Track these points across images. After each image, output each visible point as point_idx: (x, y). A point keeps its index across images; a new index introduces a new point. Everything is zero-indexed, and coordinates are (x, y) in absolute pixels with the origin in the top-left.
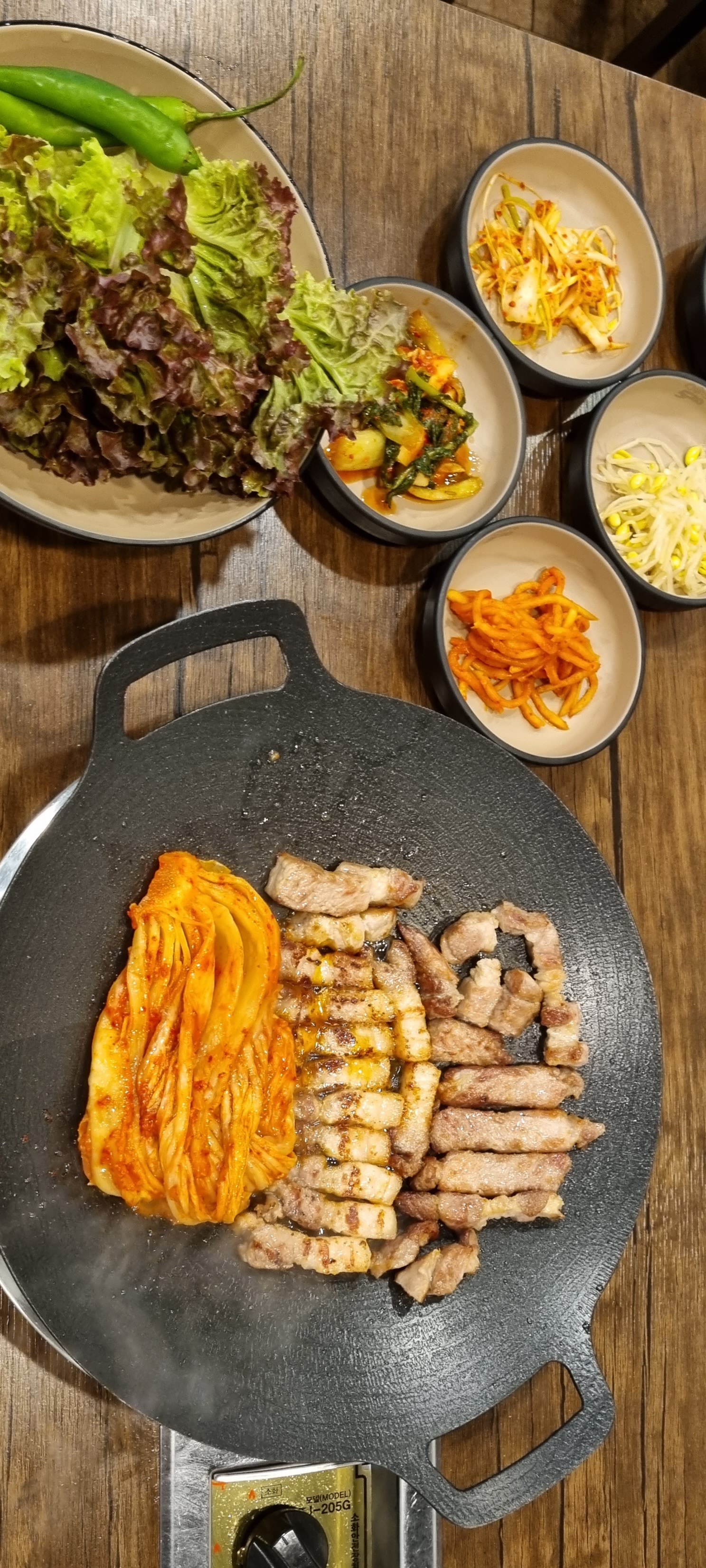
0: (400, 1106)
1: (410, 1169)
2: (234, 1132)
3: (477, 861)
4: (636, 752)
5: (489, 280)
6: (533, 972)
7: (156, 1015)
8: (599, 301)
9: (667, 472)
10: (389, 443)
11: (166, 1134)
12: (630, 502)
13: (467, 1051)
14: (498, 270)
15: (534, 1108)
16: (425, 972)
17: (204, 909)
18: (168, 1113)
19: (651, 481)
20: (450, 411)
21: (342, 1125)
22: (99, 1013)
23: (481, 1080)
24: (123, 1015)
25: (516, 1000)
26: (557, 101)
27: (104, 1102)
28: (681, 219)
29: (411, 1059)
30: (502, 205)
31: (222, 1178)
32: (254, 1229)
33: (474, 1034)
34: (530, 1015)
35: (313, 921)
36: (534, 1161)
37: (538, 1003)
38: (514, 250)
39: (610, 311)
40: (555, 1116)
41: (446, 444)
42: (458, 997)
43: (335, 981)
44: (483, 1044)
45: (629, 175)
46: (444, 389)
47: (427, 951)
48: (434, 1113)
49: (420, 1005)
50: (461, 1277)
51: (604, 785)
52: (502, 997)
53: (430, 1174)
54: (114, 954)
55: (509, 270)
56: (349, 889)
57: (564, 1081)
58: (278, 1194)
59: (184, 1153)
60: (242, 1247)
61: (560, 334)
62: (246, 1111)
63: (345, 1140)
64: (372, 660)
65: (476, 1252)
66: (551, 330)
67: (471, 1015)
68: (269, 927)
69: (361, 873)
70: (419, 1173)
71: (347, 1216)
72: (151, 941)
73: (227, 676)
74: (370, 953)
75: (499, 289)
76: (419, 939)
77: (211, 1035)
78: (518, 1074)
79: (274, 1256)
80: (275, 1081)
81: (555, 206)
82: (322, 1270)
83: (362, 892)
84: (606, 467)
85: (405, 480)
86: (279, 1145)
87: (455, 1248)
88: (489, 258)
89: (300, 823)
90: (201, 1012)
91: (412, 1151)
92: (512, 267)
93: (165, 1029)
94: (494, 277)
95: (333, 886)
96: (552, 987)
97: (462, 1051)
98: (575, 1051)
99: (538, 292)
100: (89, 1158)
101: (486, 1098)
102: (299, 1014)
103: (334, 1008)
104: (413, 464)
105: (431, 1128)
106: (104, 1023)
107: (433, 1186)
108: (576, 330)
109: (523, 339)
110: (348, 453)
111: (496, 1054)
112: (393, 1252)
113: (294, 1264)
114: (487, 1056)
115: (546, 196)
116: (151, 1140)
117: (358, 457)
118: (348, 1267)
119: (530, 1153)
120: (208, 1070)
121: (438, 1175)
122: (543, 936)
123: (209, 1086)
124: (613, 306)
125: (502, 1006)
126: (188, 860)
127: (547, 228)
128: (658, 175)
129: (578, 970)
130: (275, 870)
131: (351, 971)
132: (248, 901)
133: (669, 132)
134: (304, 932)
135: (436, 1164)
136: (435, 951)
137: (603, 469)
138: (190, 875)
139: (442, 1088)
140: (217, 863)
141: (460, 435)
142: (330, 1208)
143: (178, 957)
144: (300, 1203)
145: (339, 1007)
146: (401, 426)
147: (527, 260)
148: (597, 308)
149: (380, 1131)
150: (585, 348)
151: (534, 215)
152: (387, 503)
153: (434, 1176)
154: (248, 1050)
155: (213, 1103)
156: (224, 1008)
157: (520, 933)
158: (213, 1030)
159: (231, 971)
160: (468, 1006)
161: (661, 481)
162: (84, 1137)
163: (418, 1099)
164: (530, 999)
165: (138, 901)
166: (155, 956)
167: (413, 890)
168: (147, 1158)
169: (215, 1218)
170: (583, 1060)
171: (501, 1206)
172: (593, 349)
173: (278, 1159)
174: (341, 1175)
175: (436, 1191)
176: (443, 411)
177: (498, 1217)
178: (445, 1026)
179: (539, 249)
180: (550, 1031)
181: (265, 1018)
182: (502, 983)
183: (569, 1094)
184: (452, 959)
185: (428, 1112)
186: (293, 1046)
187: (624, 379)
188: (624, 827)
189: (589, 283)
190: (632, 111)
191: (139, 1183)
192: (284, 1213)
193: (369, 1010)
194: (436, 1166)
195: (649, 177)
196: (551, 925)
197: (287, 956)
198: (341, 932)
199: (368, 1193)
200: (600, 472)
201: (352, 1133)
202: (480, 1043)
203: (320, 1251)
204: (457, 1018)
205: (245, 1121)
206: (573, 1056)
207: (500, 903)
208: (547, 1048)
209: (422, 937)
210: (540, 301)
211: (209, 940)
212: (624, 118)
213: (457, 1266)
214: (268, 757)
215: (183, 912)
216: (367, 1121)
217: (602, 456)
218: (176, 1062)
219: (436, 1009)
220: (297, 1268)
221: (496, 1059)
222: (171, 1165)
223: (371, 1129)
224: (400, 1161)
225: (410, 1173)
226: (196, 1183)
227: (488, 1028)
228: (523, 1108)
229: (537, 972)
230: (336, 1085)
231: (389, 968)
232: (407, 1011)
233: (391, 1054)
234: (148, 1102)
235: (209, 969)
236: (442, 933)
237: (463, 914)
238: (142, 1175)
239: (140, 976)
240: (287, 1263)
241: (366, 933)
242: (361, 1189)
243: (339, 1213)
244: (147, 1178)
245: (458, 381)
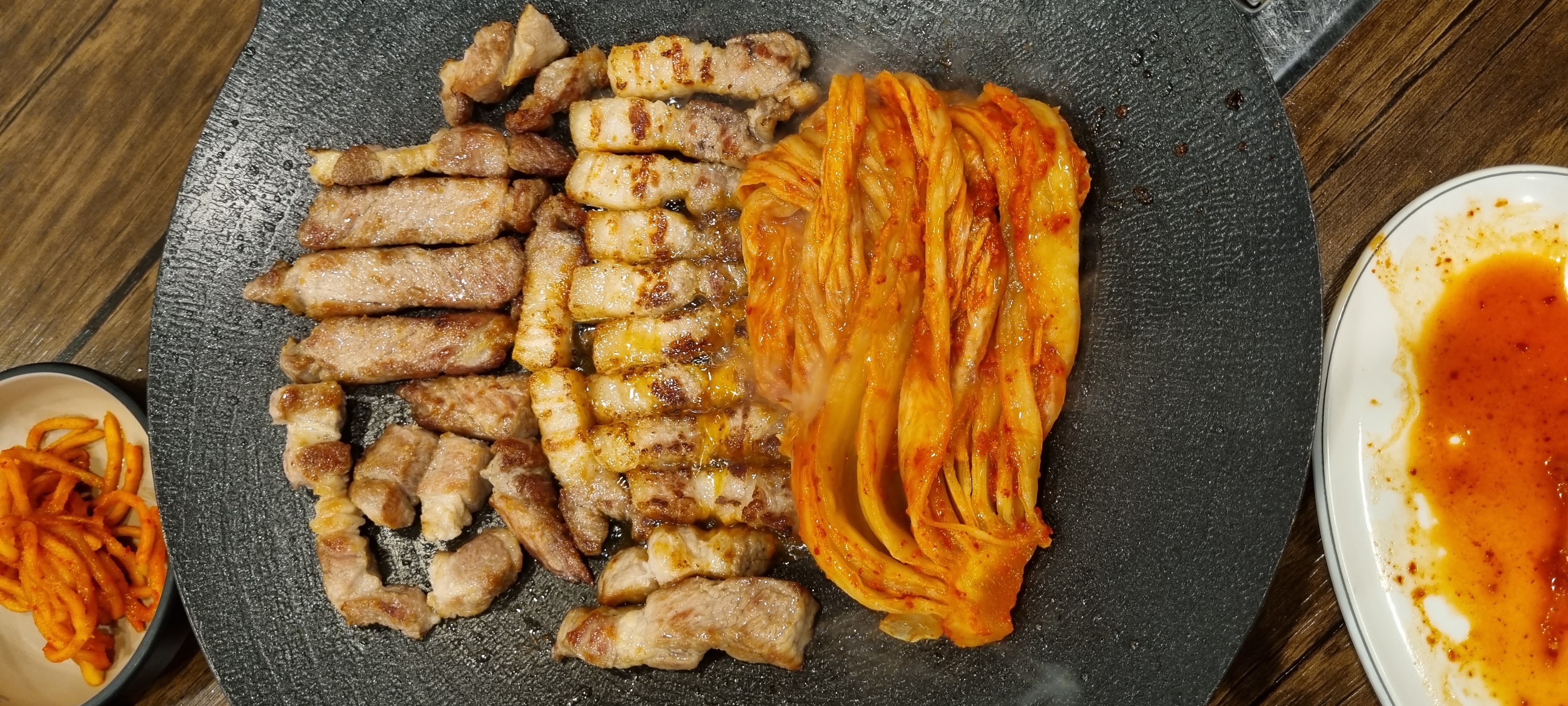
0: (575, 298)
1: (554, 207)
2: (844, 206)
6: (365, 528)
7: (987, 374)
11: (957, 185)
13: (472, 394)
16: (547, 507)
18: (958, 215)
21: (664, 259)
22: (1076, 365)
23: (448, 352)
24: (1041, 366)
25: (391, 475)
27: (1058, 224)
29: (561, 370)
32: (792, 84)
33: (459, 418)
34: (370, 458)
35: (733, 566)
36: (358, 235)
37: (357, 477)
40: (325, 305)
42: (492, 472)
43: (690, 476)
44: (446, 408)
47: (543, 542)
48: (520, 295)
49: (550, 455)
50: (467, 53)
52: (416, 482)
53: (522, 199)
54: (1062, 466)
56: (682, 622)
57: (311, 360)
58: (757, 141)
59: (926, 158)
60: (806, 60)
62: (826, 243)
63: (658, 237)
65: (446, 91)
67: (469, 449)
69: (665, 651)
70: (539, 203)
71: (649, 124)
72: (1010, 489)
74: (637, 528)
76: (557, 560)
77: (896, 348)
78: (388, 367)
79: (757, 51)
80: (781, 301)
82: (683, 41)
83: (661, 621)
86: (767, 202)
87: (478, 91)
90: (916, 385)
91: (551, 235)
93: (970, 357)
95: (710, 624)
96: (336, 504)
97: (481, 394)
98: (291, 405)
101: (438, 324)
102: (745, 416)
103: (689, 434)
105: (524, 273)
106: (1067, 350)
107: (517, 184)
111: (424, 395)
112: (574, 79)
113: (723, 47)
114: (437, 390)
116: (978, 178)
118: (642, 50)
119: (365, 247)
120: (901, 290)
121: (510, 200)
122: (350, 586)
123: (898, 264)
125: (416, 468)
126: (967, 632)
130: (807, 640)
131: (667, 494)
132: (860, 571)
134: (747, 546)
135: (516, 218)
136: (531, 544)
138: (961, 604)
139: (508, 334)
140: (904, 638)
142: (671, 139)
143: (964, 469)
144: (723, 132)
145: (681, 436)
149: (605, 257)
153: (517, 198)
154: (828, 341)
156: (881, 393)
157: (389, 588)
158: (896, 353)
159: (876, 454)
160: (473, 460)
162: (1082, 170)
163: (547, 312)
164: (369, 483)
165: (1039, 551)
166: (1000, 464)
167: (573, 636)
168: (981, 151)
169: (865, 78)
170: (280, 395)
171: (408, 159)
173: (771, 176)
174: (661, 185)
175: (512, 177)
177: (413, 147)
178: (509, 425)
180: (336, 435)
181: (806, 396)
182: (418, 508)
183: (304, 342)
184: (503, 536)
185: (528, 296)
186: (755, 363)
192: (747, 117)
193: (633, 437)
194: (513, 214)
196: (337, 606)
197: (777, 503)
198: (689, 553)
199: (617, 164)
201: (648, 250)
202: (452, 407)
203: (687, 65)
204: (488, 442)
206: (295, 399)
207: (427, 634)
208: (339, 408)
209: (552, 564)
211: (917, 503)
213: (475, 63)
215: (965, 543)
216: (627, 270)
218: (951, 299)
219: (525, 449)
220: (718, 43)
221: (425, 388)
222: (944, 140)
223: (618, 259)
224: (569, 217)
225: (553, 200)
226: (903, 117)
227: (438, 432)
228: (376, 315)
229: (360, 528)
230: (677, 318)
231: (604, 508)
232: (572, 442)
233: (593, 378)
234: (989, 233)
235: (913, 454)
236: (519, 574)
237: (485, 612)
238: (985, 120)
239: (1021, 431)
240: (736, 44)
241: (646, 558)
242: (630, 167)
243: (661, 127)
244: (978, 119)
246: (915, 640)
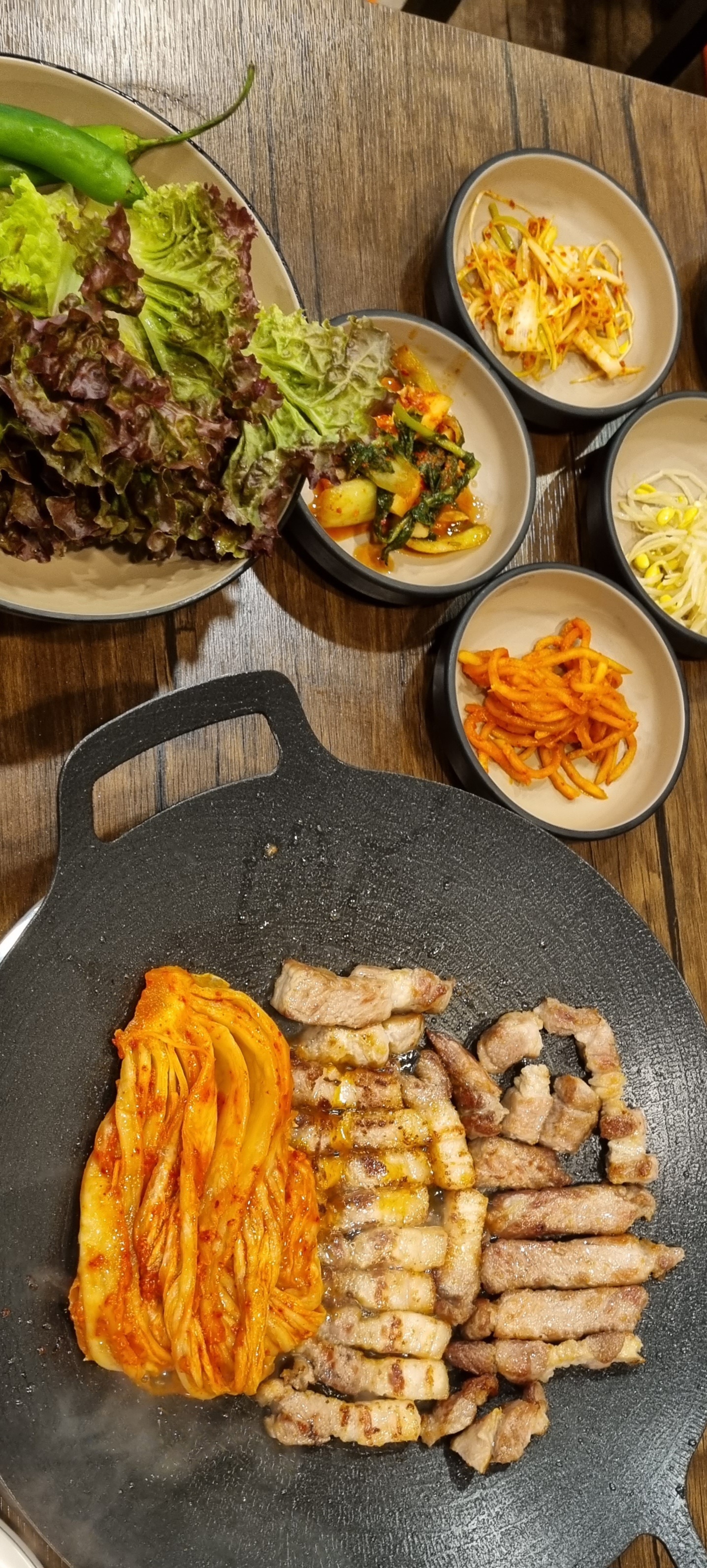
0: (442, 1242)
1: (460, 1316)
2: (250, 1288)
3: (513, 954)
4: (686, 818)
5: (481, 309)
6: (587, 1076)
7: (152, 1156)
8: (607, 321)
9: (698, 504)
10: (381, 492)
11: (170, 1295)
12: (658, 540)
13: (517, 1173)
14: (492, 296)
15: (600, 1235)
16: (463, 1085)
17: (201, 1032)
18: (172, 1270)
19: (681, 515)
20: (447, 452)
21: (378, 1268)
22: (86, 1159)
23: (535, 1205)
24: (114, 1160)
25: (571, 1112)
26: (544, 112)
27: (97, 1262)
28: (691, 230)
29: (452, 1187)
30: (490, 226)
31: (238, 1343)
32: (281, 1398)
33: (524, 1153)
34: (587, 1126)
35: (329, 1035)
36: (604, 1296)
37: (595, 1113)
38: (508, 273)
39: (620, 333)
40: (625, 1242)
41: (445, 488)
42: (501, 1112)
43: (358, 1103)
44: (535, 1164)
45: (631, 185)
46: (439, 428)
47: (463, 1060)
48: (483, 1248)
49: (459, 1123)
50: (528, 1439)
51: (652, 859)
52: (553, 1109)
53: (484, 1320)
54: (99, 1089)
55: (504, 295)
56: (367, 996)
57: (633, 1201)
58: (307, 1355)
59: (193, 1316)
60: (269, 1421)
61: (565, 362)
62: (263, 1262)
63: (382, 1287)
64: (378, 735)
65: (543, 1409)
66: (555, 358)
67: (518, 1130)
68: (276, 1046)
69: (379, 977)
70: (471, 1319)
71: (389, 1376)
72: (141, 1072)
73: (214, 765)
74: (396, 1068)
75: (494, 318)
76: (452, 1047)
77: (217, 1175)
78: (578, 1196)
79: (307, 1429)
80: (295, 1223)
81: (550, 222)
82: (364, 1441)
83: (382, 998)
84: (628, 504)
85: (401, 532)
86: (305, 1299)
87: (519, 1405)
88: (480, 284)
89: (306, 925)
90: (204, 1150)
91: (461, 1294)
92: (506, 292)
93: (163, 1171)
94: (487, 304)
95: (349, 994)
96: (610, 1093)
97: (511, 1173)
98: (643, 1165)
99: (538, 317)
100: (83, 1328)
101: (543, 1227)
102: (319, 1144)
103: (359, 1134)
104: (409, 513)
105: (481, 1265)
106: (92, 1171)
107: (488, 1333)
108: (584, 357)
109: (524, 370)
110: (335, 507)
111: (551, 1175)
112: (446, 1415)
113: (332, 1436)
114: (540, 1176)
115: (538, 213)
116: (154, 1303)
117: (347, 510)
118: (395, 1436)
119: (599, 1287)
120: (215, 1217)
121: (493, 1321)
122: (596, 1035)
123: (217, 1236)
124: (623, 327)
125: (553, 1119)
126: (178, 975)
127: (543, 246)
128: (661, 183)
129: (639, 1071)
130: (280, 980)
131: (376, 1089)
132: (251, 1018)
133: (671, 137)
134: (319, 1049)
135: (489, 1307)
136: (472, 1060)
137: (625, 506)
138: (182, 993)
139: (491, 1218)
140: (214, 977)
141: (460, 478)
142: (370, 1366)
143: (173, 1087)
144: (333, 1364)
145: (365, 1132)
146: (393, 472)
147: (522, 283)
148: (605, 330)
149: (422, 1273)
150: (595, 375)
151: (527, 233)
152: (383, 560)
153: (488, 1322)
154: (261, 1191)
155: (223, 1256)
156: (230, 1143)
157: (568, 1033)
158: (218, 1170)
159: (235, 1100)
160: (514, 1121)
161: (692, 514)
162: (75, 1305)
163: (463, 1233)
164: (587, 1108)
165: (123, 1026)
166: (146, 1089)
167: (441, 992)
168: (150, 1324)
169: (233, 1388)
170: (653, 1175)
171: (569, 1353)
172: (604, 376)
173: (304, 1316)
174: (380, 1328)
175: (492, 1339)
176: (439, 454)
177: (566, 1365)
178: (489, 1147)
179: (536, 269)
180: (612, 1144)
181: (279, 1151)
182: (552, 1091)
183: (639, 1215)
184: (492, 1067)
185: (477, 1247)
186: (313, 1181)
187: (640, 406)
188: (678, 904)
189: (594, 302)
190: (627, 118)
191: (143, 1355)
192: (316, 1377)
193: (399, 1133)
194: (490, 1309)
195: (652, 184)
196: (604, 1021)
197: (300, 1077)
198: (361, 1045)
199: (413, 1346)
200: (622, 510)
201: (390, 1278)
202: (531, 1163)
203: (361, 1420)
204: (502, 1136)
205: (262, 1274)
206: (641, 1171)
207: (543, 1000)
208: (610, 1164)
209: (456, 1045)
210: (541, 326)
211: (208, 1065)
212: (620, 124)
213: (522, 1427)
214: (264, 852)
215: (176, 1035)
216: (405, 1262)
217: (622, 492)
218: (178, 1210)
219: (478, 1128)
220: (335, 1440)
221: (551, 1180)
222: (179, 1330)
223: (411, 1271)
224: (448, 1307)
225: (460, 1319)
226: (208, 1350)
227: (539, 1145)
228: (586, 1235)
229: (591, 1077)
230: (367, 1223)
231: (420, 1083)
232: (443, 1131)
233: (428, 1182)
234: (148, 1259)
235: (210, 1099)
236: (479, 1039)
237: (501, 1015)
238: (146, 1346)
239: (131, 1113)
240: (322, 1437)
241: (390, 1045)
242: (404, 1343)
243: (380, 1373)
244: (151, 1348)
245: (454, 419)
246: (207, 974)
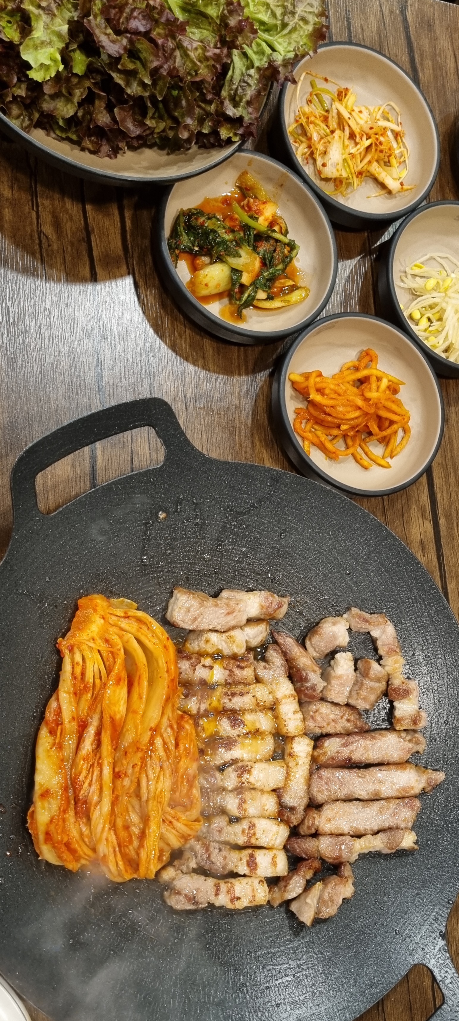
0: (283, 770)
1: (295, 820)
2: (150, 808)
3: (328, 579)
4: (448, 483)
5: (306, 150)
6: (379, 659)
7: (84, 722)
8: (390, 156)
9: (453, 275)
10: (235, 271)
11: (96, 815)
12: (426, 300)
13: (333, 724)
14: (313, 141)
15: (388, 764)
16: (296, 667)
17: (115, 639)
18: (95, 798)
19: (441, 283)
20: (277, 241)
21: (239, 790)
22: (40, 724)
23: (345, 745)
24: (58, 725)
25: (368, 683)
26: (348, 19)
27: (46, 794)
28: (448, 93)
29: (289, 735)
30: (311, 94)
31: (141, 846)
32: (174, 879)
33: (337, 711)
34: (379, 692)
35: (205, 636)
36: (391, 805)
37: (384, 683)
38: (323, 125)
39: (400, 163)
40: (405, 769)
41: (276, 266)
42: (321, 684)
43: (226, 680)
44: (345, 717)
45: (407, 66)
46: (271, 224)
47: (296, 650)
48: (311, 774)
49: (294, 692)
50: (340, 902)
51: (425, 511)
52: (356, 681)
53: (311, 822)
54: (49, 678)
55: (320, 140)
56: (230, 610)
57: (410, 741)
58: (192, 849)
59: (110, 829)
60: (166, 894)
61: (363, 183)
62: (159, 790)
63: (243, 801)
64: (239, 436)
65: (350, 881)
66: (356, 181)
67: (332, 696)
68: (165, 647)
69: (238, 597)
70: (303, 821)
71: (247, 861)
72: (75, 666)
73: (129, 458)
74: (251, 656)
75: (314, 156)
76: (289, 642)
77: (127, 734)
78: (373, 738)
79: (192, 899)
80: (182, 763)
81: (351, 91)
82: (230, 906)
83: (239, 611)
84: (406, 277)
85: (249, 296)
86: (188, 813)
87: (334, 880)
88: (304, 133)
89: (189, 563)
90: (118, 717)
91: (296, 805)
92: (322, 138)
93: (91, 731)
94: (309, 147)
95: (217, 609)
96: (394, 670)
97: (328, 724)
98: (416, 718)
99: (342, 154)
100: (37, 838)
101: (350, 759)
102: (199, 709)
103: (226, 701)
104: (254, 283)
105: (309, 786)
106: (44, 732)
107: (313, 831)
108: (376, 180)
109: (336, 190)
110: (204, 283)
111: (356, 724)
112: (286, 887)
113: (209, 903)
114: (349, 726)
115: (344, 85)
116: (84, 820)
117: (212, 284)
118: (250, 902)
119: (387, 799)
120: (125, 762)
121: (317, 822)
122: (384, 632)
123: (126, 775)
124: (402, 159)
125: (356, 688)
126: (99, 601)
127: (346, 107)
128: (428, 63)
129: (414, 655)
130: (172, 601)
131: (237, 671)
132: (148, 628)
133: (435, 32)
134: (199, 646)
136: (301, 650)
137: (404, 278)
138: (102, 613)
139: (316, 754)
140: (126, 600)
141: (287, 257)
142: (235, 855)
143: (97, 676)
144: (209, 855)
145: (230, 700)
146: (240, 257)
147: (332, 132)
148: (389, 162)
149: (269, 792)
150: (384, 192)
151: (336, 99)
152: (239, 316)
153: (313, 824)
154: (158, 742)
155: (129, 788)
156: (135, 712)
157: (366, 631)
158: (127, 730)
159: (139, 684)
160: (330, 690)
161: (448, 282)
162: (31, 823)
163: (297, 764)
164: (378, 680)
165: (63, 636)
166: (79, 677)
167: (280, 606)
168: (81, 834)
169: (139, 876)
170: (423, 723)
171: (367, 844)
172: (390, 192)
173: (186, 825)
174: (240, 829)
175: (316, 835)
176: (272, 242)
177: (366, 851)
178: (313, 707)
179: (341, 123)
180: (396, 704)
181: (170, 715)
182: (356, 670)
183: (414, 751)
184: (315, 654)
185: (307, 773)
186: (194, 734)
187: (412, 211)
188: (443, 541)
189: (381, 143)
190: (405, 20)
191: (77, 855)
192: (197, 863)
193: (253, 700)
194: (315, 815)
195: (422, 65)
196: (389, 622)
197: (185, 665)
198: (226, 643)
199: (263, 842)
200: (402, 281)
201: (248, 795)
202: (342, 717)
203: (228, 892)
204: (322, 700)
205: (158, 798)
206: (415, 721)
207: (349, 609)
208: (395, 717)
209: (291, 640)
210: (345, 160)
211: (120, 660)
212: (400, 25)
213: (336, 894)
214: (157, 517)
215: (99, 641)
216: (258, 785)
217: (402, 269)
218: (100, 758)
219: (306, 695)
220: (211, 906)
221: (356, 728)
222: (100, 839)
223: (262, 791)
224: (287, 813)
225: (295, 823)
226: (120, 851)
227: (348, 705)
228: (379, 764)
229: (382, 659)
230: (232, 760)
231: (267, 666)
232: (283, 698)
233: (274, 731)
234: (80, 791)
235: (121, 683)
236: (307, 636)
237: (322, 619)
238: (79, 849)
239: (69, 693)
240: (202, 904)
241: (246, 641)
242: (257, 839)
243: (241, 860)
244: (82, 850)
245: (281, 218)
246: (121, 599)
